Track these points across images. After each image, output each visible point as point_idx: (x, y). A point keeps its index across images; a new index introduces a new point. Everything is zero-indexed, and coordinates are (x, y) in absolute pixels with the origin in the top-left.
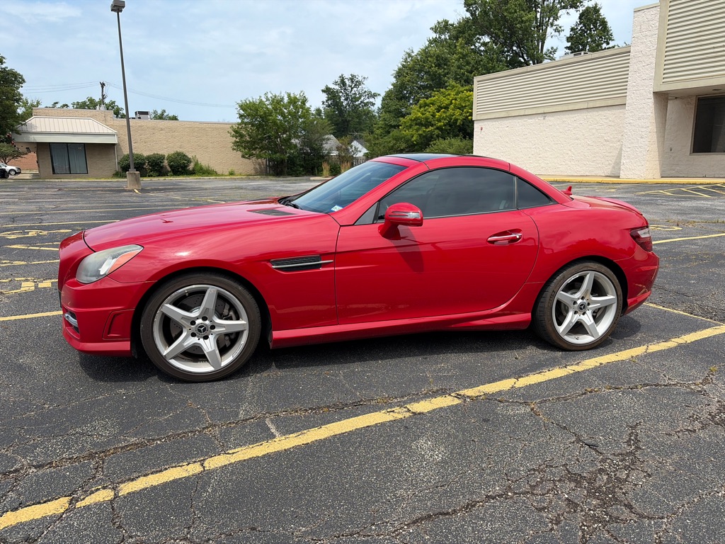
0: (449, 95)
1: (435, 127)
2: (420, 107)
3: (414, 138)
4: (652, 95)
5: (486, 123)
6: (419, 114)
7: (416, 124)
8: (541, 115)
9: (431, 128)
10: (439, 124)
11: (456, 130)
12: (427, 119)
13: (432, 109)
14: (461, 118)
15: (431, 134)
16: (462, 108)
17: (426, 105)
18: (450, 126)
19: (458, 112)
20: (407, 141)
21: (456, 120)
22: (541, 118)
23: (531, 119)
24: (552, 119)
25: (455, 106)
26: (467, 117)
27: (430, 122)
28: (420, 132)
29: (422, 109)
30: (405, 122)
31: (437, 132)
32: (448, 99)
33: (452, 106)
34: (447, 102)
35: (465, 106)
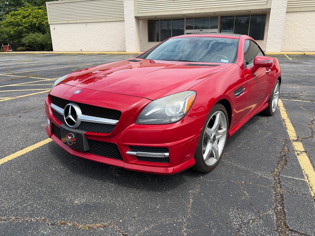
0: (27, 10)
1: (23, 27)
2: (12, 16)
3: (12, 32)
4: (134, 17)
5: (56, 26)
6: (12, 20)
7: (11, 25)
8: (84, 24)
9: (21, 27)
10: (25, 25)
11: (35, 29)
12: (17, 22)
13: (19, 17)
14: (37, 23)
15: (22, 31)
16: (37, 18)
17: (15, 15)
18: (31, 26)
19: (35, 20)
20: (7, 34)
21: (35, 24)
22: (85, 25)
23: (80, 25)
24: (90, 25)
25: (33, 16)
26: (41, 22)
27: (19, 24)
28: (15, 29)
29: (13, 17)
30: (4, 24)
31: (25, 29)
32: (27, 13)
33: (31, 16)
34: (27, 14)
35: (38, 17)
